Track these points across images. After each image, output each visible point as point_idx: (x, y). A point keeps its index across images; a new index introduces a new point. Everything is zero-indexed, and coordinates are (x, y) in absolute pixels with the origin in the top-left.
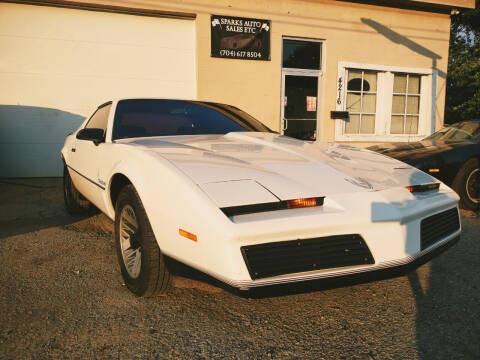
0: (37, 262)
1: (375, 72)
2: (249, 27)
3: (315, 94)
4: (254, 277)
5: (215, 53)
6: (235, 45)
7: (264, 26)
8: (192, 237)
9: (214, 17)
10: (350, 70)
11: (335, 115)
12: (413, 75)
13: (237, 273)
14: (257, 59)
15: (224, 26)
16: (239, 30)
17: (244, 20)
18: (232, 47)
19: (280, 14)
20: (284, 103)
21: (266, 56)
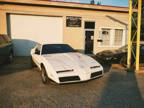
0: (27, 78)
1: (110, 29)
2: (76, 19)
3: (93, 35)
4: (60, 82)
5: (67, 26)
6: (72, 24)
7: (80, 18)
8: (52, 75)
9: (67, 17)
10: (103, 29)
11: (98, 41)
12: (120, 30)
13: (58, 81)
14: (78, 27)
15: (70, 19)
16: (73, 20)
17: (75, 17)
18: (71, 24)
19: (84, 16)
20: (85, 38)
21: (80, 26)
